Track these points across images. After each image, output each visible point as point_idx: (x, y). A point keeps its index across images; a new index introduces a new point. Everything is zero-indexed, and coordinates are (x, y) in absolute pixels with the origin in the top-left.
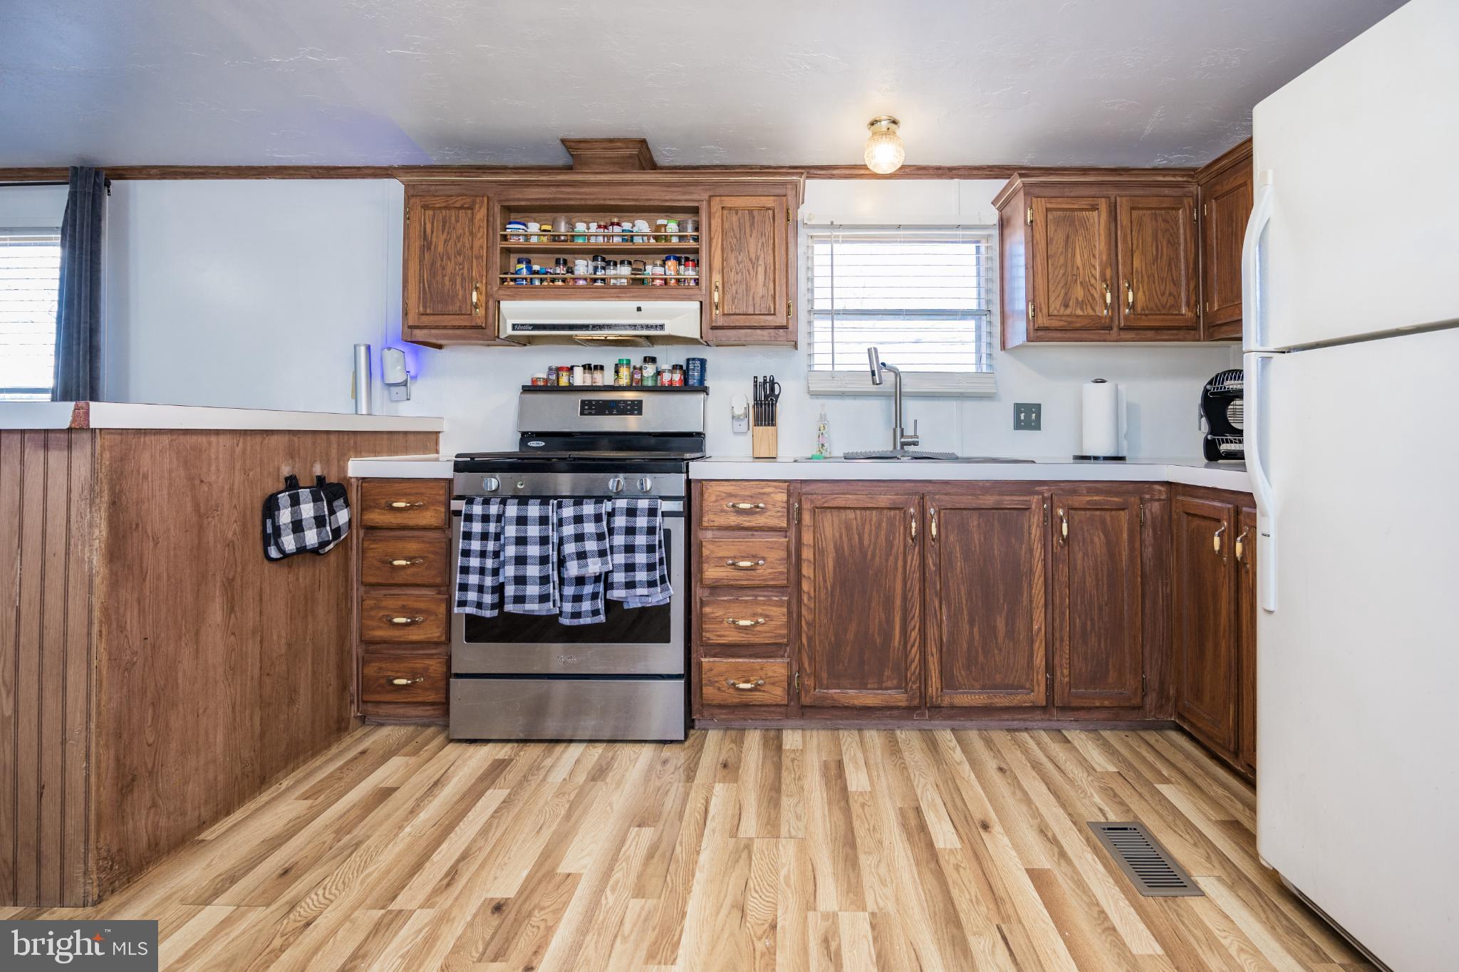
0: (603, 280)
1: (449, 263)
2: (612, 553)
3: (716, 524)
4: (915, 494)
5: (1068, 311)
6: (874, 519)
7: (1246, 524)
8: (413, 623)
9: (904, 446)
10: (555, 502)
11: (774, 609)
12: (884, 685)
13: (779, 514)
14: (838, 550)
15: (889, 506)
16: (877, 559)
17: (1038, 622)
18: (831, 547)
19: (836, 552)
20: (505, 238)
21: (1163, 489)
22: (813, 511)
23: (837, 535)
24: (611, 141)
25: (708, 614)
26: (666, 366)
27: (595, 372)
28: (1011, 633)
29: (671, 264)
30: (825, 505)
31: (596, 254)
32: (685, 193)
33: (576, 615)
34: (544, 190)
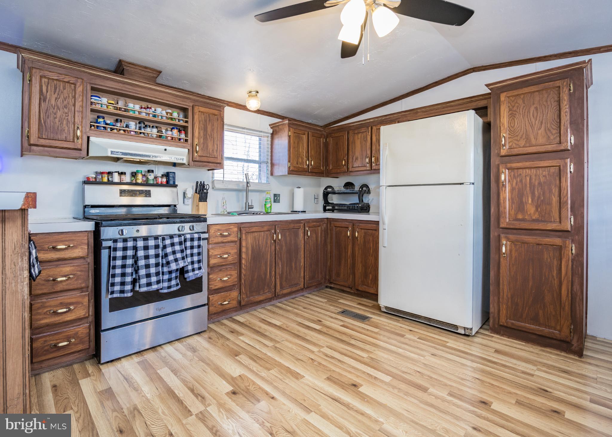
0: (144, 133)
1: (58, 111)
2: (187, 257)
3: (214, 242)
4: (273, 225)
5: (298, 166)
6: (263, 235)
7: (357, 228)
8: (70, 310)
9: (248, 210)
10: (161, 238)
11: (233, 272)
12: (265, 292)
13: (235, 236)
14: (252, 247)
15: (267, 230)
16: (263, 249)
17: (302, 264)
18: (250, 246)
19: (252, 248)
20: (92, 103)
21: (326, 220)
22: (245, 234)
23: (252, 242)
24: (146, 68)
25: (211, 278)
26: (160, 175)
27: (122, 175)
28: (296, 267)
29: (175, 131)
30: (250, 231)
31: (141, 121)
32: (183, 101)
33: (169, 287)
34: (116, 84)
